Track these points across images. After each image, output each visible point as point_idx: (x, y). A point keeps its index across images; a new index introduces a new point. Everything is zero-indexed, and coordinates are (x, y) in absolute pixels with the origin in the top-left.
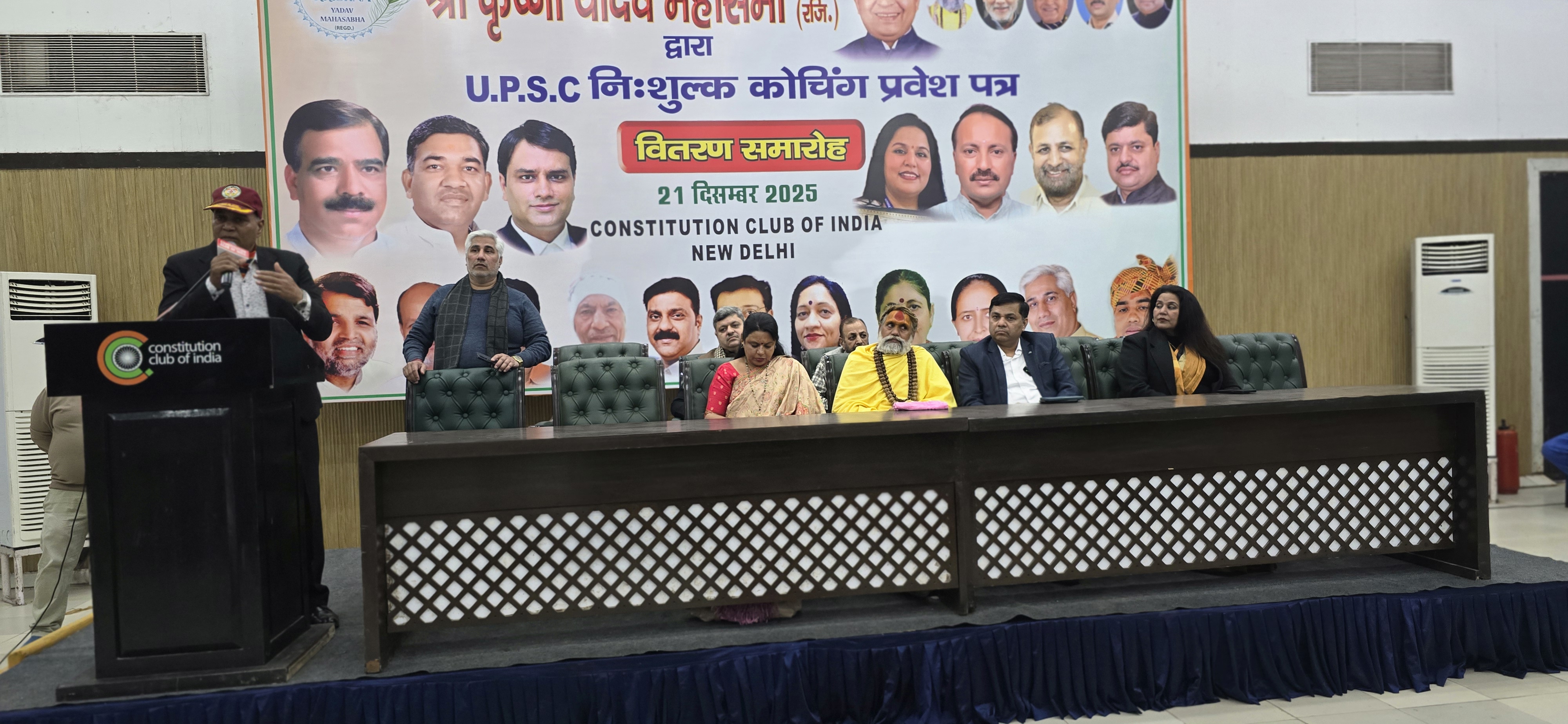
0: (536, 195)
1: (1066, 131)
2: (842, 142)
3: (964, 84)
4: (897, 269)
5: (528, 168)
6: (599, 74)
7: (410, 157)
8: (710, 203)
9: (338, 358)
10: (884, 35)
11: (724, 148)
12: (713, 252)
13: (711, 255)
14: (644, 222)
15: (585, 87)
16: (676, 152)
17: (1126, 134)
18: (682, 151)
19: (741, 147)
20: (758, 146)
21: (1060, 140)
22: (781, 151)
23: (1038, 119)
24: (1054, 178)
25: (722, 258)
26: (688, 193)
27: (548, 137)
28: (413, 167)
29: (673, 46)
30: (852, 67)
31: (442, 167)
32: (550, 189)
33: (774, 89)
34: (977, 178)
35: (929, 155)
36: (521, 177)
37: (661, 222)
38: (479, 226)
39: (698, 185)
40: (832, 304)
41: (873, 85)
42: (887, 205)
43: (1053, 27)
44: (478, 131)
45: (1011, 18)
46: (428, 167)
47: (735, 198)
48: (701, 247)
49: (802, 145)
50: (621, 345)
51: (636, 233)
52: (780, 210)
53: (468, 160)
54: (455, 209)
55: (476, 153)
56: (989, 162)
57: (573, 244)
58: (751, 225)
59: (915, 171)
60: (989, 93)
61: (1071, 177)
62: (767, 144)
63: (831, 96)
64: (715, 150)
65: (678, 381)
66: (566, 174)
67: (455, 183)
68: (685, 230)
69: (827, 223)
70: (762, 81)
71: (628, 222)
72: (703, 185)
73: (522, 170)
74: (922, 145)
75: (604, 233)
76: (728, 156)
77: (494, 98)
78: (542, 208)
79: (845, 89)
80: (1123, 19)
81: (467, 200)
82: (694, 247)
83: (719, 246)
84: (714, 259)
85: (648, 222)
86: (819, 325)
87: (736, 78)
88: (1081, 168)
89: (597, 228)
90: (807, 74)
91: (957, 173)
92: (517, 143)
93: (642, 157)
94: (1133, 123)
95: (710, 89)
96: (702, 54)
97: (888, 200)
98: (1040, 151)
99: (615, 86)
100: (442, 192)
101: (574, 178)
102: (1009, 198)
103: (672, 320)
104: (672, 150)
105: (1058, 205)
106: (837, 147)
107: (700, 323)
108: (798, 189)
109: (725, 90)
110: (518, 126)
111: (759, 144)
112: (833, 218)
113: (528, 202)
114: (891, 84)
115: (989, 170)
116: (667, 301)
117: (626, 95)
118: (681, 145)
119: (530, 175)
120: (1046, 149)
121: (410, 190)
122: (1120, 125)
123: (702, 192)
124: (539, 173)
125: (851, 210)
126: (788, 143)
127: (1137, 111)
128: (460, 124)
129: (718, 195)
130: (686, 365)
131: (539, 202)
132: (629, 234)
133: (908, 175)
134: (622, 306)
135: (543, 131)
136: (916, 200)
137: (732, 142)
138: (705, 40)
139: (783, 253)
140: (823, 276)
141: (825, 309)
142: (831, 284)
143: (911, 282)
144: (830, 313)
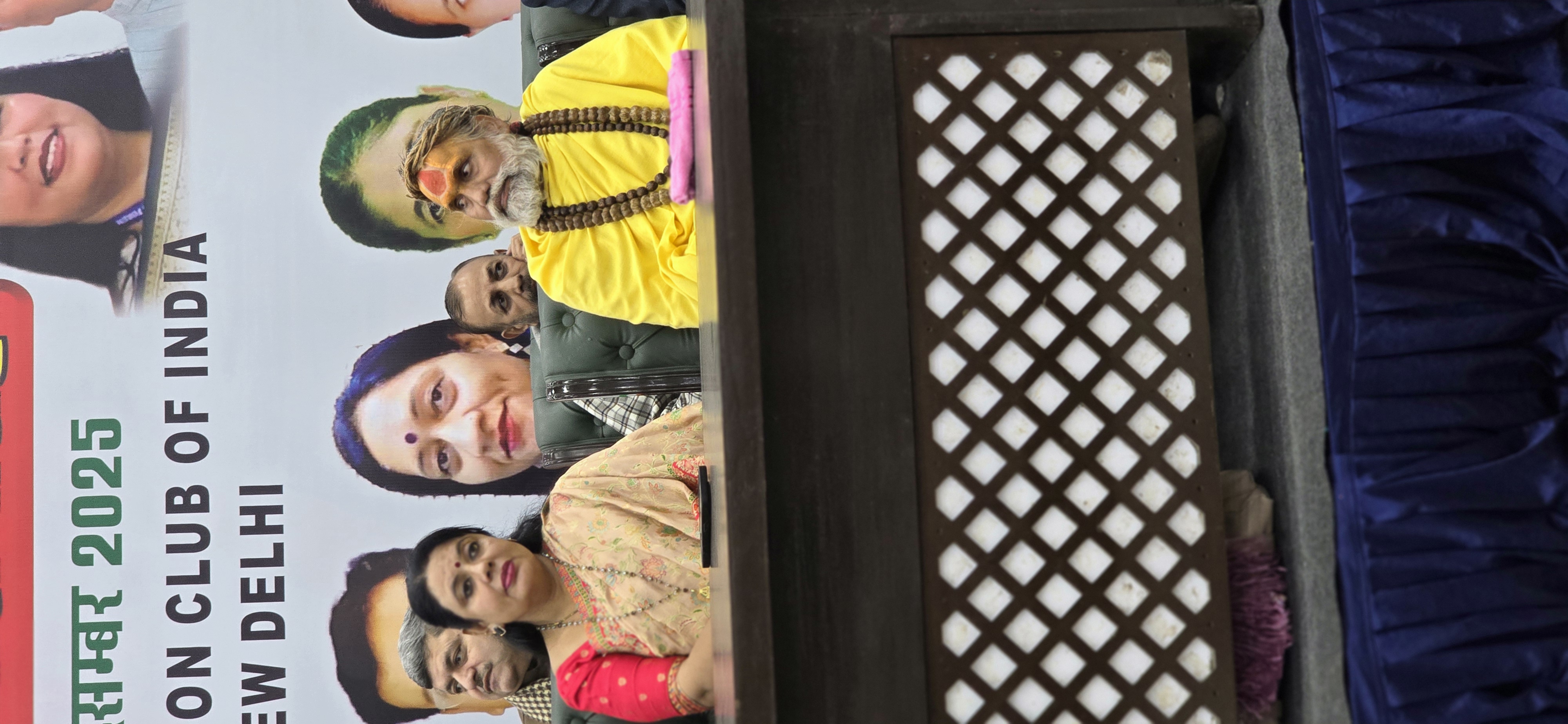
4: (319, 190)
25: (280, 693)
42: (137, 219)
47: (106, 654)
52: (144, 525)
69: (182, 391)
83: (246, 701)
84: (281, 717)
97: (120, 216)
108: (83, 473)
112: (170, 372)
125: (147, 322)
129: (99, 705)
133: (51, 158)
136: (122, 136)
139: (267, 517)
140: (334, 402)
141: (428, 397)
142: (357, 381)
143: (356, 153)
144: (441, 380)
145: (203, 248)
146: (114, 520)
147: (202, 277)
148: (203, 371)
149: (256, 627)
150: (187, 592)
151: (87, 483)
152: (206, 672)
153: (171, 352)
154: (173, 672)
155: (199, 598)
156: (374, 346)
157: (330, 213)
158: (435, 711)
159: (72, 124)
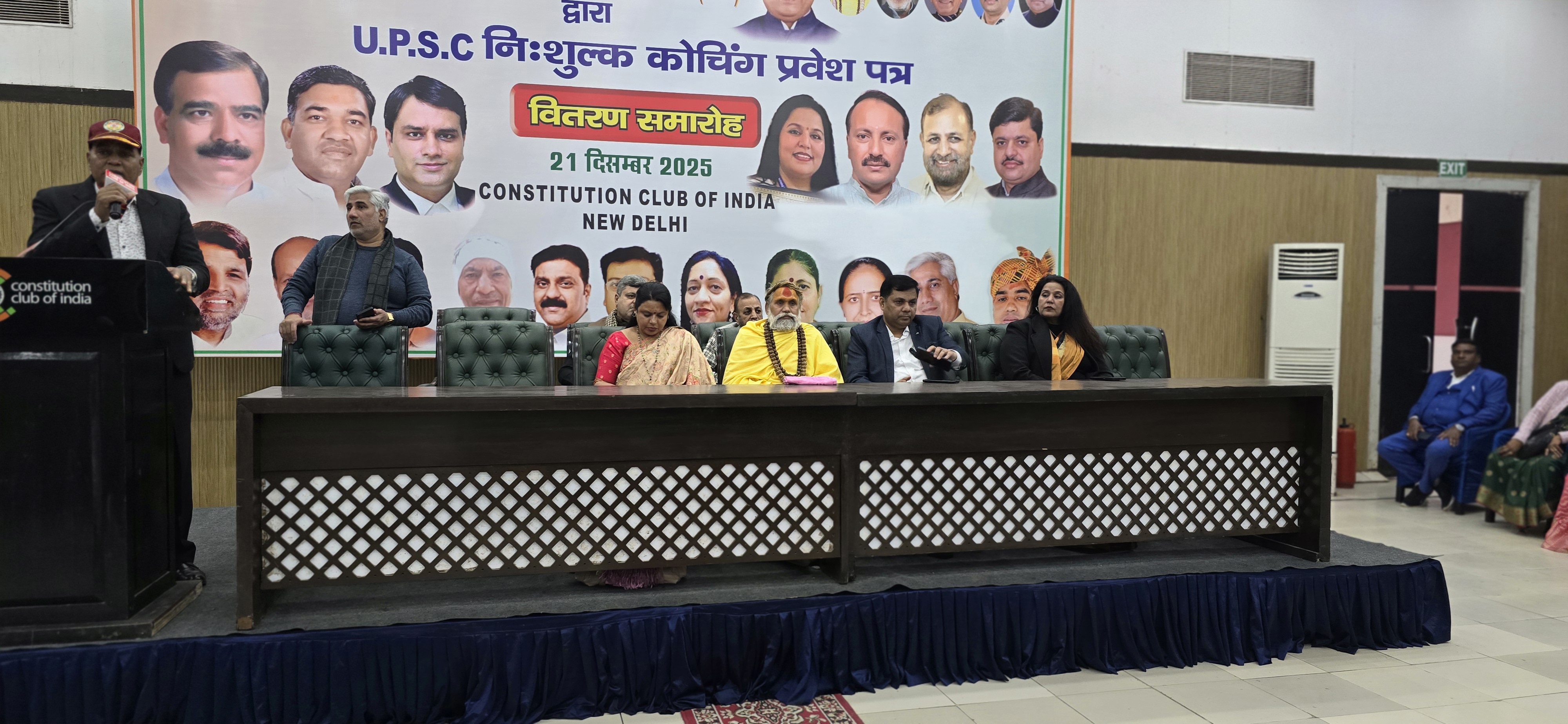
0: (424, 153)
1: (956, 122)
2: (738, 119)
3: (859, 69)
4: (788, 249)
5: (416, 124)
6: (494, 33)
7: (291, 106)
8: (603, 171)
9: (206, 310)
10: (784, 15)
11: (620, 117)
12: (605, 221)
13: (603, 224)
14: (535, 187)
15: (479, 46)
16: (571, 118)
17: (1013, 129)
18: (577, 117)
19: (637, 117)
20: (654, 117)
21: (949, 131)
22: (678, 123)
23: (929, 109)
24: (942, 167)
25: (613, 228)
26: (581, 161)
27: (438, 94)
28: (294, 116)
29: (571, 10)
30: (751, 44)
31: (324, 118)
32: (438, 147)
33: (672, 61)
34: (869, 163)
35: (823, 137)
36: (408, 134)
37: (552, 188)
38: (362, 182)
39: (592, 152)
40: (722, 279)
41: (771, 64)
42: (780, 185)
43: (949, 20)
44: (365, 83)
45: (908, 7)
46: (310, 118)
47: (629, 168)
48: (592, 215)
49: (698, 119)
50: (508, 310)
51: (526, 197)
52: (674, 183)
53: (353, 113)
54: (337, 163)
55: (361, 107)
56: (881, 148)
57: (460, 205)
58: (645, 197)
59: (809, 152)
60: (884, 81)
61: (959, 167)
62: (663, 116)
63: (729, 72)
64: (610, 118)
65: (566, 349)
66: (455, 134)
67: (339, 136)
68: (576, 197)
69: (720, 198)
70: (660, 52)
71: (519, 186)
72: (597, 153)
73: (410, 127)
74: (816, 127)
75: (492, 195)
76: (623, 125)
77: (383, 51)
78: (429, 167)
79: (743, 66)
80: (1014, 16)
81: (350, 154)
82: (585, 216)
83: (611, 216)
84: (605, 228)
85: (538, 187)
86: (709, 300)
87: (635, 48)
88: (968, 160)
89: (486, 191)
90: (705, 48)
91: (850, 157)
92: (405, 98)
93: (535, 121)
94: (1019, 118)
95: (608, 57)
96: (601, 21)
97: (781, 179)
98: (930, 141)
99: (510, 46)
100: (323, 145)
101: (464, 138)
102: (898, 184)
103: (560, 288)
104: (566, 116)
105: (947, 195)
106: (733, 123)
107: (588, 292)
108: (693, 163)
109: (622, 58)
110: (407, 81)
111: (656, 115)
112: (727, 194)
113: (414, 159)
114: (789, 64)
115: (881, 155)
116: (555, 268)
117: (521, 57)
118: (576, 111)
119: (418, 132)
120: (936, 138)
121: (289, 140)
122: (1008, 119)
123: (595, 160)
124: (427, 130)
125: (744, 187)
126: (684, 116)
127: (1023, 107)
128: (346, 75)
129: (611, 164)
130: (576, 331)
131: (426, 160)
132: (518, 198)
133: (802, 156)
134: (510, 274)
135: (433, 88)
136: (809, 181)
137: (628, 111)
138: (604, 7)
139: (676, 226)
140: (715, 251)
141: (716, 285)
142: (722, 259)
144: (721, 288)
145: (769, 208)
146: (676, 173)
147: (760, 207)
148: (727, 206)
149: (637, 221)
150: (650, 197)
151: (689, 164)
152: (622, 202)
153: (734, 194)
154: (622, 191)
155: (648, 201)
156: (734, 266)
158: (606, 282)
159: (814, 163)
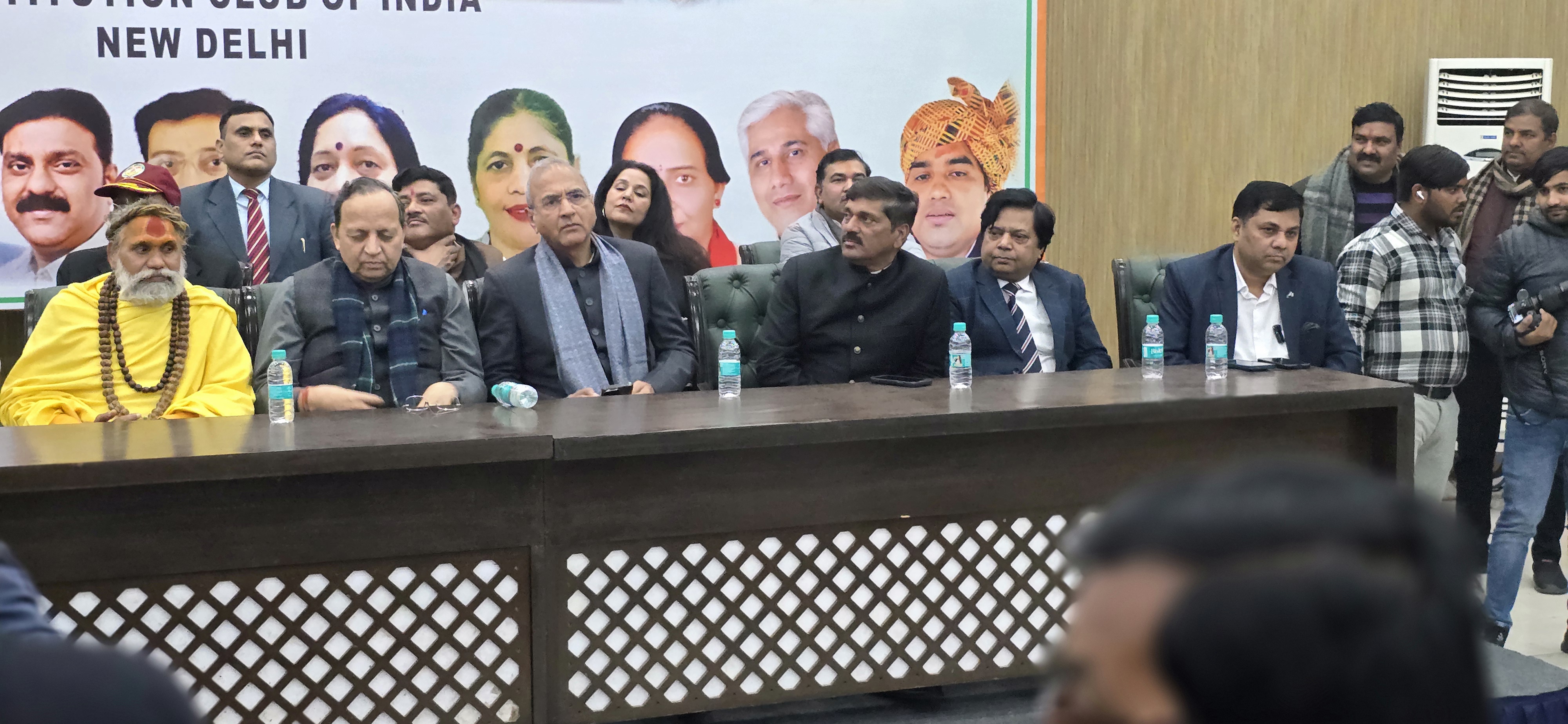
4: (510, 88)
12: (141, 42)
13: (137, 48)
25: (159, 54)
40: (381, 149)
48: (116, 31)
82: (101, 31)
83: (153, 31)
84: (142, 54)
103: (54, 174)
116: (44, 135)
139: (284, 48)
140: (364, 95)
141: (368, 158)
142: (379, 111)
143: (536, 113)
144: (380, 167)
145: (470, 9)
147: (451, 8)
149: (206, 39)
152: (174, 4)
155: (227, 1)
156: (403, 123)
157: (495, 95)
158: (146, 159)
